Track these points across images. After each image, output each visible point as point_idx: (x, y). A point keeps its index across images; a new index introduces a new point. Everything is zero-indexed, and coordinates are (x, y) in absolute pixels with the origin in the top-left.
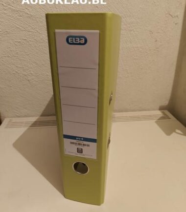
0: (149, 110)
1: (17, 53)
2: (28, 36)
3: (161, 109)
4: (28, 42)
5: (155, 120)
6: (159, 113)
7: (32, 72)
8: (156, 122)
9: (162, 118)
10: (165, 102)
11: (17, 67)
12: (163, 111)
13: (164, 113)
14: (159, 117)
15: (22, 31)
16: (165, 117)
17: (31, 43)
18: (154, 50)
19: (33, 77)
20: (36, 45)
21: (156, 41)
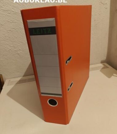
0: (94, 64)
1: (9, 38)
2: (15, 26)
3: (102, 62)
4: (16, 30)
5: (100, 70)
6: (101, 65)
7: (20, 49)
8: (100, 71)
9: (103, 68)
10: (104, 58)
11: (10, 46)
13: (104, 65)
14: (101, 68)
15: (11, 23)
17: (17, 30)
18: (95, 26)
19: (21, 51)
20: (21, 31)
21: (95, 20)
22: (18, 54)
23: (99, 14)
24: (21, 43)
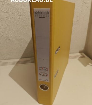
1: (3, 25)
2: (8, 16)
3: (80, 52)
6: (79, 55)
8: (78, 59)
9: (81, 57)
10: (82, 49)
11: (3, 33)
12: (81, 53)
13: (82, 54)
15: (5, 13)
16: (82, 57)
18: (76, 21)
20: (13, 20)
21: (77, 17)
22: (9, 40)
23: (81, 12)
24: (12, 31)
